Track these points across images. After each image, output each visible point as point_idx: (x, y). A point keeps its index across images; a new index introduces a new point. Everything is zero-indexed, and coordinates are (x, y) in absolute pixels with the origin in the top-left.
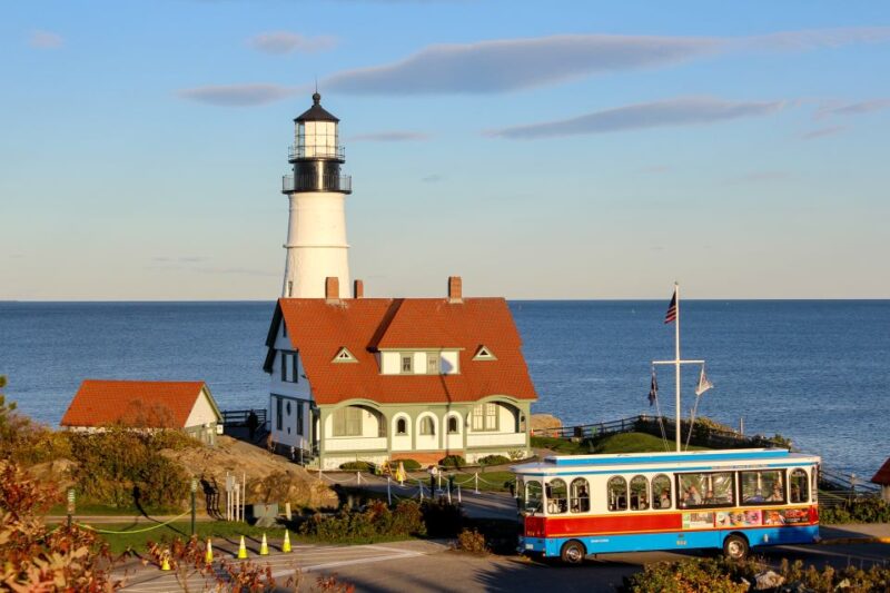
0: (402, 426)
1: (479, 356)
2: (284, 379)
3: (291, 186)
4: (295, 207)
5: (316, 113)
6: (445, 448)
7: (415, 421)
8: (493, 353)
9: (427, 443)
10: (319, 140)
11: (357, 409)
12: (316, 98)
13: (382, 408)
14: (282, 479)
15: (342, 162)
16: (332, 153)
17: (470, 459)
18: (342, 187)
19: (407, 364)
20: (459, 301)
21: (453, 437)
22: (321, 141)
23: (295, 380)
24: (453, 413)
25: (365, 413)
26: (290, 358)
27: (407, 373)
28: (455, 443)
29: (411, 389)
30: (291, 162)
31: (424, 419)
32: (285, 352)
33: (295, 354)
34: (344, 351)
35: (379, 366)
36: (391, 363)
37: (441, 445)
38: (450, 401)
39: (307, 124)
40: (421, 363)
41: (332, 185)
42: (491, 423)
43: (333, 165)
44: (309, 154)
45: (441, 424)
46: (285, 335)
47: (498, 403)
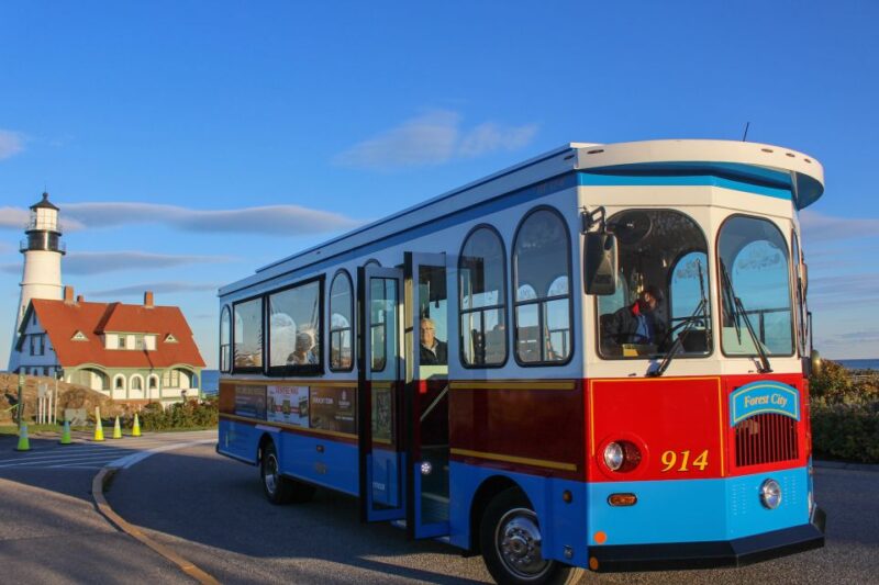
0: (119, 383)
1: (167, 340)
2: (32, 353)
3: (26, 246)
4: (28, 260)
5: (45, 204)
6: (148, 397)
7: (129, 381)
8: (176, 337)
9: (136, 395)
10: (47, 220)
11: (87, 372)
12: (45, 195)
13: (107, 371)
14: (78, 394)
15: (60, 235)
16: (54, 229)
17: (165, 405)
18: (60, 248)
19: (122, 342)
20: (151, 307)
21: (153, 390)
22: (48, 220)
23: (42, 353)
24: (154, 375)
25: (93, 374)
26: (37, 340)
27: (122, 348)
28: (154, 394)
29: (124, 359)
30: (27, 233)
31: (135, 379)
32: (33, 335)
33: (42, 335)
34: (79, 333)
35: (104, 344)
36: (112, 341)
37: (145, 395)
38: (152, 366)
39: (39, 209)
40: (131, 342)
41: (53, 247)
42: (175, 383)
43: (54, 236)
44: (39, 227)
45: (145, 382)
46: (35, 323)
47: (179, 369)
